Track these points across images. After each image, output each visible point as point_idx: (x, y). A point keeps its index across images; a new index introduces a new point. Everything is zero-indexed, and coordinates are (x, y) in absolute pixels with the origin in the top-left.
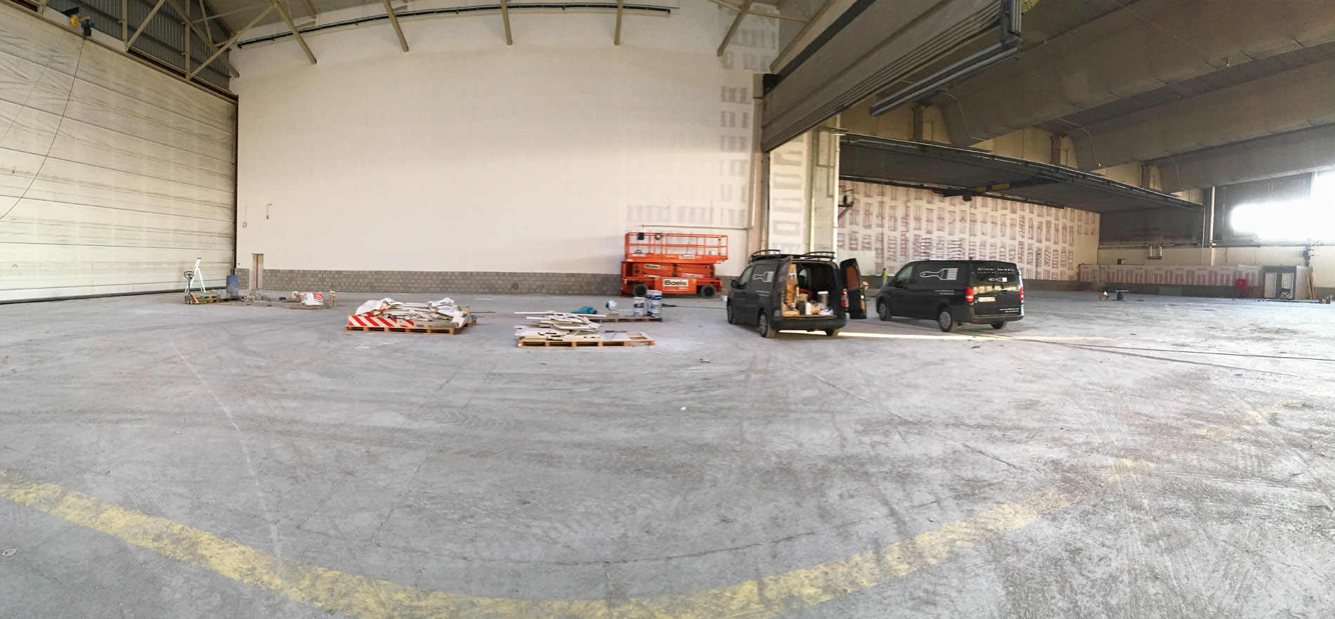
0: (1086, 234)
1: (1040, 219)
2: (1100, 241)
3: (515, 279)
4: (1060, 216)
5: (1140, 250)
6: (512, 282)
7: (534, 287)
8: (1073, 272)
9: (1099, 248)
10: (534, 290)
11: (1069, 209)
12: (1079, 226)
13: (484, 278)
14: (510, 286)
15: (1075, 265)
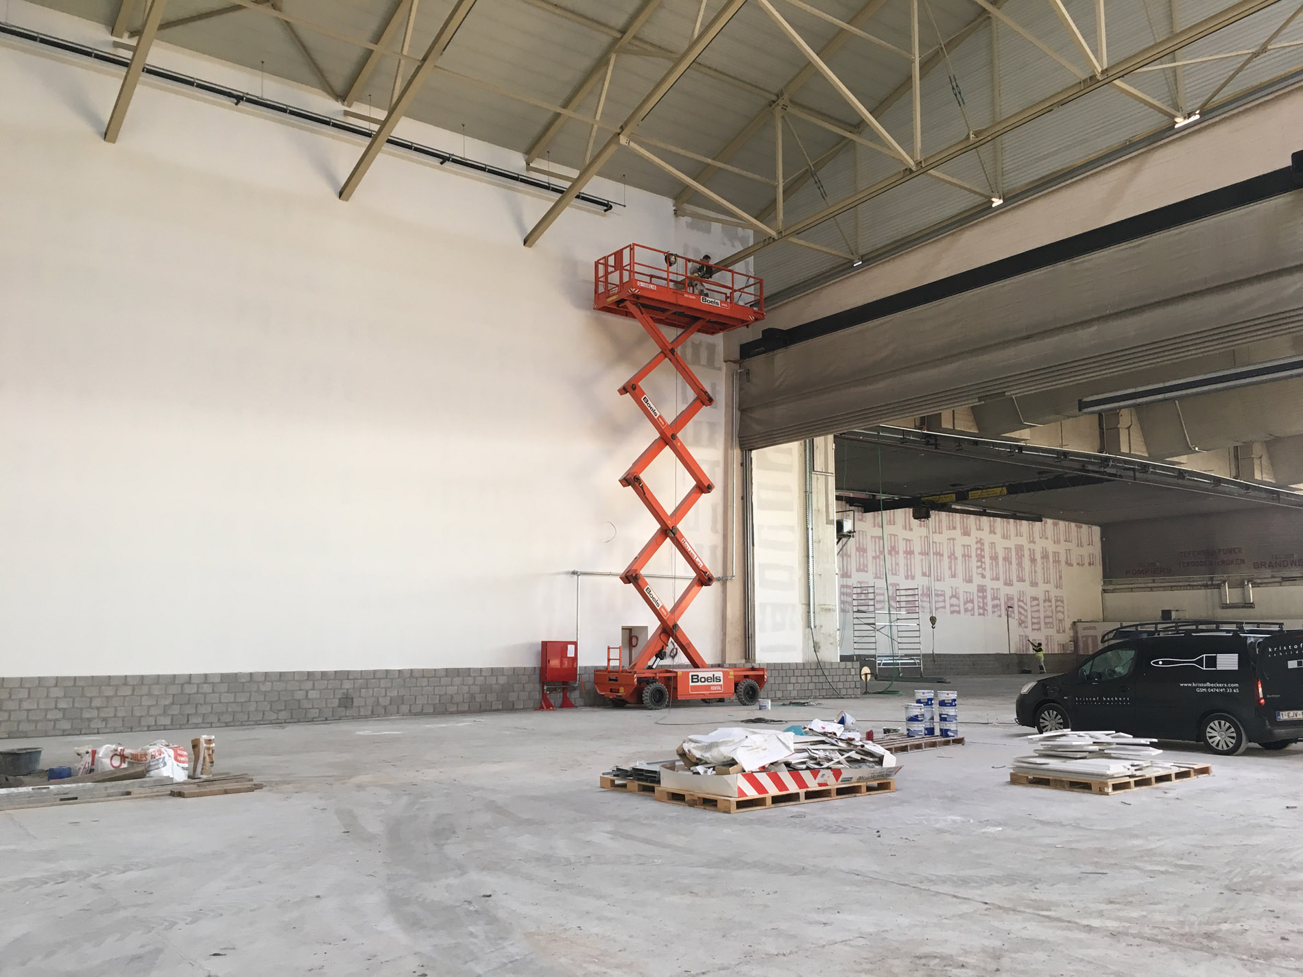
0: (1080, 564)
1: (1007, 543)
2: (1105, 576)
3: (347, 685)
4: (1037, 536)
5: (1202, 592)
6: (339, 695)
7: (384, 701)
8: (1066, 637)
9: (1104, 591)
10: (385, 708)
11: (1050, 521)
12: (1068, 551)
13: (280, 686)
14: (336, 702)
15: (1068, 624)
